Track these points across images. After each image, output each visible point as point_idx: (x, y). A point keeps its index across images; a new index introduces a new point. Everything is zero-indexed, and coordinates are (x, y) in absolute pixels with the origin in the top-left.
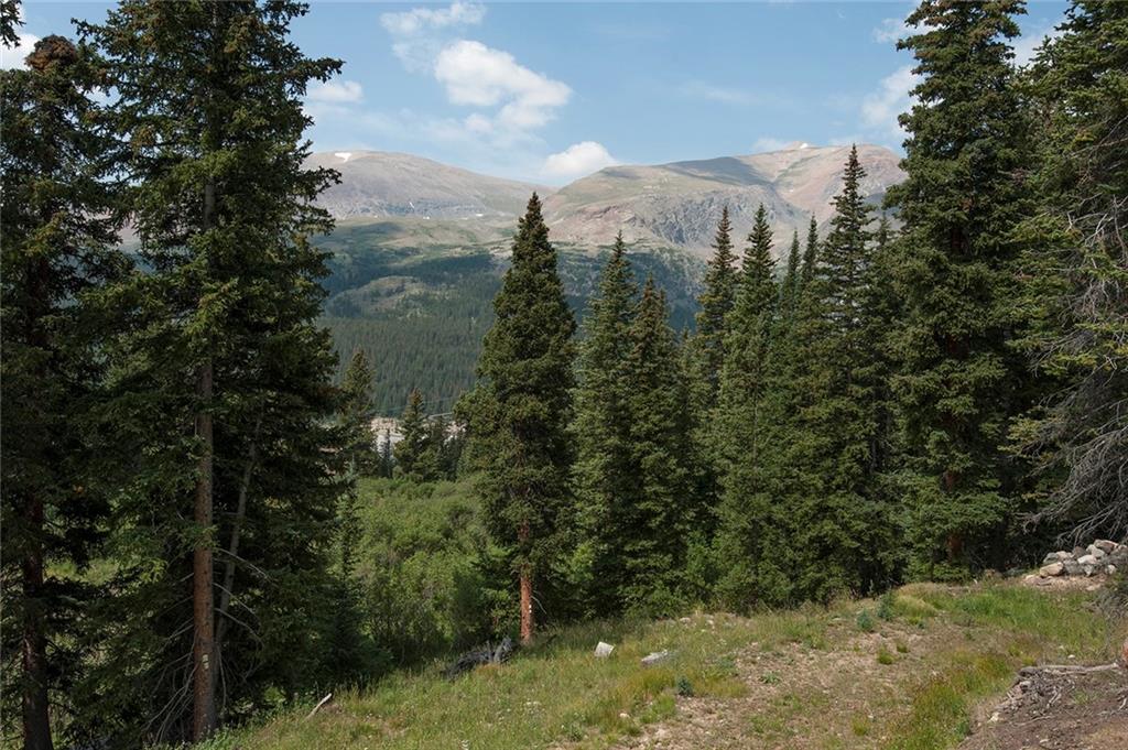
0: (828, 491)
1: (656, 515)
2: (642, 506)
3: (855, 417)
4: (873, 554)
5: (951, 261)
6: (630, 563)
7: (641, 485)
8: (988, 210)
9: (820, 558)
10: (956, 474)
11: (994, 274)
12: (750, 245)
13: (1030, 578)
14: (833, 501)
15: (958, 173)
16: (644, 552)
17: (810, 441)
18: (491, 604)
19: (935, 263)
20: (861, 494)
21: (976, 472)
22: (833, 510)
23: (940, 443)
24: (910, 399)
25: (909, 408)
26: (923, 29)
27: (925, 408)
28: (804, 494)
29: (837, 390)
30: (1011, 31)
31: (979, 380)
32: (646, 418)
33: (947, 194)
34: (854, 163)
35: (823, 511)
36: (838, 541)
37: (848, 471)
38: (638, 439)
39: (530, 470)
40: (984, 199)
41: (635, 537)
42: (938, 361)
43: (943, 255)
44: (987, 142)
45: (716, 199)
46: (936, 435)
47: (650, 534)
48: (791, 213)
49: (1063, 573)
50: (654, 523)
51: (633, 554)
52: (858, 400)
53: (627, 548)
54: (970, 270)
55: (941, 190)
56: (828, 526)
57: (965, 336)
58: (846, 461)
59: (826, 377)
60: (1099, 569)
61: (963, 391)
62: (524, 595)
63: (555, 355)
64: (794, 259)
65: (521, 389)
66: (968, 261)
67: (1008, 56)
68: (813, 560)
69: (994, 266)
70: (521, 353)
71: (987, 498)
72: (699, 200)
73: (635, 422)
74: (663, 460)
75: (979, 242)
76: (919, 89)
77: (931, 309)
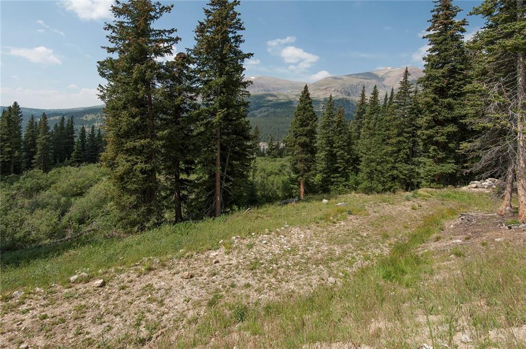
0: (395, 162)
1: (340, 167)
2: (336, 165)
3: (405, 142)
4: (410, 180)
5: (440, 98)
6: (332, 180)
7: (336, 160)
8: (453, 83)
9: (392, 180)
10: (439, 159)
11: (455, 101)
12: (372, 96)
13: (465, 188)
14: (397, 165)
15: (443, 73)
16: (337, 177)
17: (390, 149)
18: (292, 189)
19: (434, 99)
20: (406, 163)
21: (447, 158)
22: (397, 167)
23: (434, 150)
24: (424, 137)
25: (423, 140)
26: (432, 32)
27: (429, 140)
28: (388, 163)
29: (399, 135)
30: (463, 31)
31: (449, 132)
32: (338, 143)
33: (439, 79)
34: (407, 71)
35: (394, 168)
36: (398, 176)
37: (402, 157)
38: (335, 148)
39: (304, 155)
40: (451, 80)
41: (334, 173)
42: (434, 126)
43: (437, 97)
44: (453, 63)
45: (360, 84)
46: (432, 148)
47: (339, 172)
48: (385, 87)
49: (476, 187)
50: (340, 170)
51: (334, 178)
53: (332, 176)
54: (446, 101)
55: (437, 78)
56: (395, 172)
57: (444, 120)
58: (402, 154)
59: (396, 131)
60: (489, 187)
61: (443, 135)
62: (302, 187)
63: (311, 126)
64: (386, 99)
65: (301, 135)
66: (446, 98)
67: (462, 38)
68: (390, 181)
69: (455, 99)
71: (450, 165)
72: (355, 85)
73: (334, 143)
74: (342, 153)
75: (450, 92)
76: (430, 50)
77: (432, 112)
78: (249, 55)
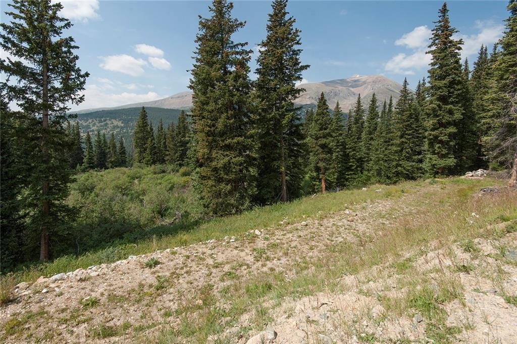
0: (399, 160)
1: (353, 166)
2: (350, 164)
3: (406, 143)
4: (412, 174)
5: (443, 105)
6: (347, 177)
7: (349, 160)
8: (453, 92)
9: (397, 176)
10: (443, 154)
11: (454, 108)
13: (463, 177)
14: (401, 163)
15: (445, 84)
16: (351, 174)
17: (395, 148)
18: (315, 185)
19: (439, 106)
20: (408, 161)
21: (448, 154)
22: (400, 165)
23: (439, 147)
24: (431, 137)
25: (429, 139)
26: (433, 49)
27: (434, 140)
28: (393, 161)
29: (402, 137)
30: (460, 49)
31: (450, 132)
32: (350, 144)
33: (442, 89)
35: (398, 165)
36: (402, 172)
37: (405, 156)
38: (348, 149)
39: (324, 156)
40: (452, 90)
41: (348, 171)
42: (438, 128)
43: (441, 104)
44: (453, 76)
46: (438, 145)
47: (352, 170)
48: (354, 94)
49: (472, 176)
50: (353, 168)
51: (348, 175)
52: (407, 139)
53: (347, 173)
54: (448, 107)
55: (440, 88)
56: (399, 168)
57: (447, 122)
58: (404, 153)
59: (399, 134)
60: (481, 175)
61: (445, 135)
62: (323, 183)
63: (330, 129)
65: (321, 137)
66: (447, 104)
67: (459, 55)
68: (395, 176)
69: (454, 106)
70: (321, 129)
71: (451, 160)
73: (347, 145)
74: (354, 154)
75: (450, 100)
76: (432, 63)
77: (438, 116)
78: (306, 67)
